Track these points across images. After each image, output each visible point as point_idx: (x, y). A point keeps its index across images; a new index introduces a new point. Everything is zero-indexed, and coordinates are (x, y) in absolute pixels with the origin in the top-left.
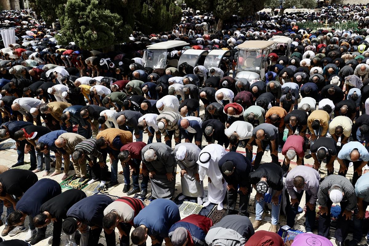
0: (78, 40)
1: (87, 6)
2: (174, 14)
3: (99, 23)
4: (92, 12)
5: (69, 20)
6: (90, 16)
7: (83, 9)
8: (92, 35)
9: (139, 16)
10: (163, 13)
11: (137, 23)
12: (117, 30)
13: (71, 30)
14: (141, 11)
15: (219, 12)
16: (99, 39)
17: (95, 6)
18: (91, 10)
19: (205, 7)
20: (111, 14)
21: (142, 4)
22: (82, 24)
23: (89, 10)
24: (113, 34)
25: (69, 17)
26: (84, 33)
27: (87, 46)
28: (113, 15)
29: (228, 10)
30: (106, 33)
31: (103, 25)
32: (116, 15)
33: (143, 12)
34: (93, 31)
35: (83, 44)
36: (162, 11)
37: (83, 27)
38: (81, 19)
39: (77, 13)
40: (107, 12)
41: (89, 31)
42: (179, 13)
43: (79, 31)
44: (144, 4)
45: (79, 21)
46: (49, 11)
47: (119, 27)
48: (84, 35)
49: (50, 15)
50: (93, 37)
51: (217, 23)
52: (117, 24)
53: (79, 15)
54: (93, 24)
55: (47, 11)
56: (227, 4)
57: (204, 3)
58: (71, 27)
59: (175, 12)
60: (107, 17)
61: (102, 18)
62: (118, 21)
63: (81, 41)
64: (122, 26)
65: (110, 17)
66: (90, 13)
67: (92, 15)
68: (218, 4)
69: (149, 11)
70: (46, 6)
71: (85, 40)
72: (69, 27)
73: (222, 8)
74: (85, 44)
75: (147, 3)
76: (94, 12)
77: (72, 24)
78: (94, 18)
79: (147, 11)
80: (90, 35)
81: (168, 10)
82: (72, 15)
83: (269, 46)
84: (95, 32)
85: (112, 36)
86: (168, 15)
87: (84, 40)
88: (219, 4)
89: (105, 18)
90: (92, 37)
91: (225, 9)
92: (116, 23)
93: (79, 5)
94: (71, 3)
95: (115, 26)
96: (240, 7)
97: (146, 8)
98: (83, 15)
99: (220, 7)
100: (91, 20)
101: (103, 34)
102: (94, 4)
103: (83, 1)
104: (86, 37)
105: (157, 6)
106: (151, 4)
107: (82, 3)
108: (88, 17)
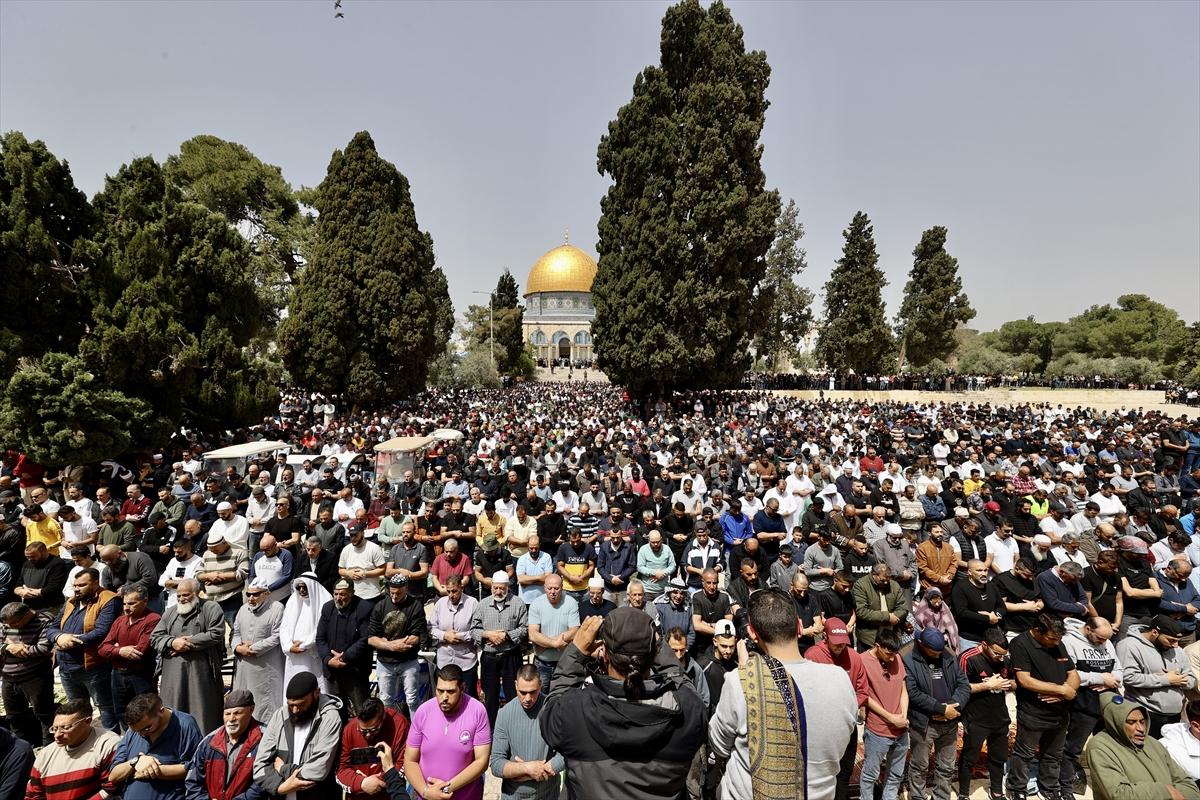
0: (35, 448)
1: (65, 385)
3: (94, 415)
4: (76, 396)
5: (13, 412)
6: (71, 403)
7: (55, 390)
8: (71, 437)
9: (193, 402)
10: (243, 396)
11: (188, 413)
12: (137, 427)
13: (17, 431)
14: (198, 393)
15: (351, 394)
16: (90, 444)
17: (84, 385)
18: (74, 391)
19: (329, 386)
20: (124, 399)
21: (199, 382)
22: (47, 417)
23: (69, 393)
24: (128, 434)
25: (13, 406)
26: (53, 434)
28: (129, 400)
29: (367, 391)
30: (111, 434)
31: (102, 420)
32: (137, 400)
33: (202, 395)
34: (75, 430)
35: (46, 456)
36: (241, 394)
37: (48, 424)
38: (44, 408)
39: (37, 397)
40: (117, 396)
41: (64, 431)
42: (275, 397)
43: (38, 432)
44: (206, 382)
45: (41, 412)
47: (143, 422)
48: (51, 438)
50: (75, 441)
51: (351, 411)
52: (139, 416)
53: (40, 402)
54: (76, 419)
56: (366, 383)
57: (328, 381)
58: (19, 423)
59: (266, 394)
60: (113, 405)
61: (101, 407)
62: (141, 410)
63: (43, 451)
64: (151, 419)
65: (122, 404)
66: (70, 397)
67: (75, 402)
68: (351, 383)
69: (214, 394)
71: (54, 447)
72: (12, 424)
73: (358, 388)
74: (53, 456)
75: (212, 380)
77: (21, 419)
78: (80, 406)
79: (210, 393)
80: (66, 438)
81: (252, 391)
82: (22, 401)
83: (424, 445)
84: (80, 432)
85: (125, 439)
86: (254, 400)
87: (49, 448)
88: (354, 383)
89: (109, 406)
90: (71, 441)
91: (364, 390)
92: (136, 414)
93: (44, 382)
94: (23, 380)
95: (134, 421)
96: (387, 387)
97: (208, 388)
98: (51, 401)
99: (356, 387)
100: (73, 410)
101: (102, 435)
102: (81, 382)
103: (57, 374)
104: (56, 443)
105: (230, 386)
106: (219, 382)
107: (51, 380)
108: (65, 404)
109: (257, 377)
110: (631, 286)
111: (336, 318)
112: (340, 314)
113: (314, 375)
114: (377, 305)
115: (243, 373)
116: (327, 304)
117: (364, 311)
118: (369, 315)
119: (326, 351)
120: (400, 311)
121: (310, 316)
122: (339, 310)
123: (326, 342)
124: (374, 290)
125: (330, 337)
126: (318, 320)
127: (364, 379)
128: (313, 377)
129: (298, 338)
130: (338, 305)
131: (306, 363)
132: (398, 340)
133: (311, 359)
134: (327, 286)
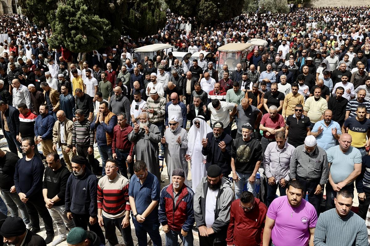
0: (69, 44)
1: (77, 12)
2: (159, 19)
3: (89, 28)
4: (82, 17)
5: (60, 25)
6: (80, 21)
7: (73, 14)
8: (82, 39)
9: (127, 22)
10: (149, 18)
11: (124, 27)
12: (105, 34)
13: (62, 35)
14: (128, 16)
15: (200, 17)
16: (89, 42)
17: (84, 12)
18: (81, 15)
19: (188, 12)
20: (99, 19)
21: (129, 10)
22: (73, 28)
23: (79, 16)
24: (102, 38)
25: (59, 22)
26: (75, 37)
27: (78, 49)
28: (102, 20)
29: (209, 15)
30: (96, 37)
31: (92, 30)
32: (105, 20)
33: (130, 18)
34: (83, 35)
35: (73, 48)
36: (148, 16)
37: (73, 32)
38: (71, 24)
39: (67, 18)
40: (96, 18)
41: (79, 36)
42: (163, 18)
43: (69, 35)
44: (131, 10)
45: (70, 26)
46: (40, 16)
47: (108, 32)
48: (74, 39)
49: (42, 20)
50: (83, 40)
52: (106, 28)
53: (69, 20)
54: (83, 29)
55: (39, 17)
56: (208, 10)
57: (187, 9)
58: (62, 31)
59: (159, 17)
60: (96, 22)
61: (91, 23)
62: (107, 25)
63: (72, 45)
64: (111, 30)
65: (99, 22)
66: (79, 18)
67: (82, 20)
68: (199, 10)
69: (136, 17)
70: (38, 12)
71: (76, 43)
72: (60, 31)
73: (204, 13)
74: (76, 48)
75: (134, 9)
76: (84, 18)
77: (63, 29)
78: (84, 23)
79: (133, 16)
80: (80, 39)
81: (153, 15)
82: (62, 20)
83: (247, 48)
84: (85, 36)
85: (101, 40)
86: (154, 20)
87: (74, 44)
88: (201, 10)
89: (94, 23)
90: (82, 41)
91: (207, 14)
92: (105, 27)
93: (69, 10)
94: (62, 9)
95: (104, 31)
96: (220, 12)
97: (132, 13)
98: (73, 20)
99: (202, 12)
100: (81, 25)
101: (93, 38)
102: (83, 10)
103: (73, 7)
104: (76, 41)
105: (143, 12)
106: (137, 10)
107: (72, 9)
108: (78, 22)
109: (155, 7)
113: (180, 5)
115: (148, 4)
127: (207, 7)
128: (180, 7)
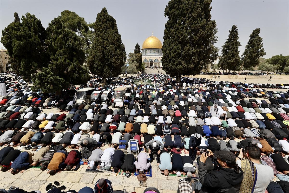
0: (44, 89)
1: (48, 75)
2: (87, 77)
3: (54, 82)
4: (51, 77)
5: (38, 81)
6: (50, 79)
7: (46, 76)
10: (83, 77)
11: (71, 81)
13: (39, 85)
14: (73, 76)
16: (54, 88)
17: (52, 75)
18: (50, 76)
19: (99, 74)
20: (59, 78)
21: (73, 73)
22: (45, 82)
23: (49, 77)
24: (61, 86)
25: (38, 80)
26: (47, 86)
27: (48, 92)
28: (61, 78)
30: (57, 86)
31: (56, 83)
32: (62, 78)
33: (74, 77)
34: (51, 85)
36: (82, 76)
37: (46, 84)
38: (44, 80)
39: (43, 78)
40: (58, 77)
41: (49, 85)
43: (44, 85)
44: (74, 73)
45: (44, 81)
46: (27, 76)
47: (63, 83)
48: (46, 87)
49: (28, 78)
50: (51, 88)
51: (104, 79)
53: (43, 79)
55: (26, 77)
57: (99, 72)
59: (88, 76)
60: (57, 79)
61: (55, 80)
62: (63, 81)
63: (45, 90)
64: (65, 82)
66: (49, 78)
68: (104, 73)
70: (26, 74)
71: (47, 89)
73: (106, 74)
75: (76, 73)
76: (52, 78)
77: (40, 83)
78: (51, 80)
80: (50, 87)
81: (85, 76)
82: (40, 79)
83: (125, 89)
84: (52, 86)
85: (60, 87)
86: (85, 78)
87: (46, 89)
88: (105, 73)
89: (57, 80)
90: (50, 88)
91: (107, 74)
92: (62, 81)
95: (61, 83)
96: (112, 74)
97: (75, 75)
98: (46, 79)
99: (105, 74)
100: (50, 81)
101: (56, 86)
102: (51, 74)
103: (46, 73)
104: (47, 88)
105: (80, 74)
106: (77, 73)
107: (45, 74)
108: (48, 79)
109: (85, 72)
110: (172, 48)
111: (100, 57)
112: (101, 56)
113: (96, 71)
114: (110, 54)
115: (82, 71)
116: (98, 54)
117: (106, 55)
118: (108, 56)
119: (98, 65)
120: (115, 55)
121: (94, 57)
122: (101, 55)
123: (98, 63)
124: (109, 50)
125: (99, 62)
126: (96, 58)
127: (107, 72)
128: (95, 71)
129: (92, 62)
130: (100, 54)
131: (94, 68)
132: (115, 63)
133: (95, 67)
134: (98, 49)
